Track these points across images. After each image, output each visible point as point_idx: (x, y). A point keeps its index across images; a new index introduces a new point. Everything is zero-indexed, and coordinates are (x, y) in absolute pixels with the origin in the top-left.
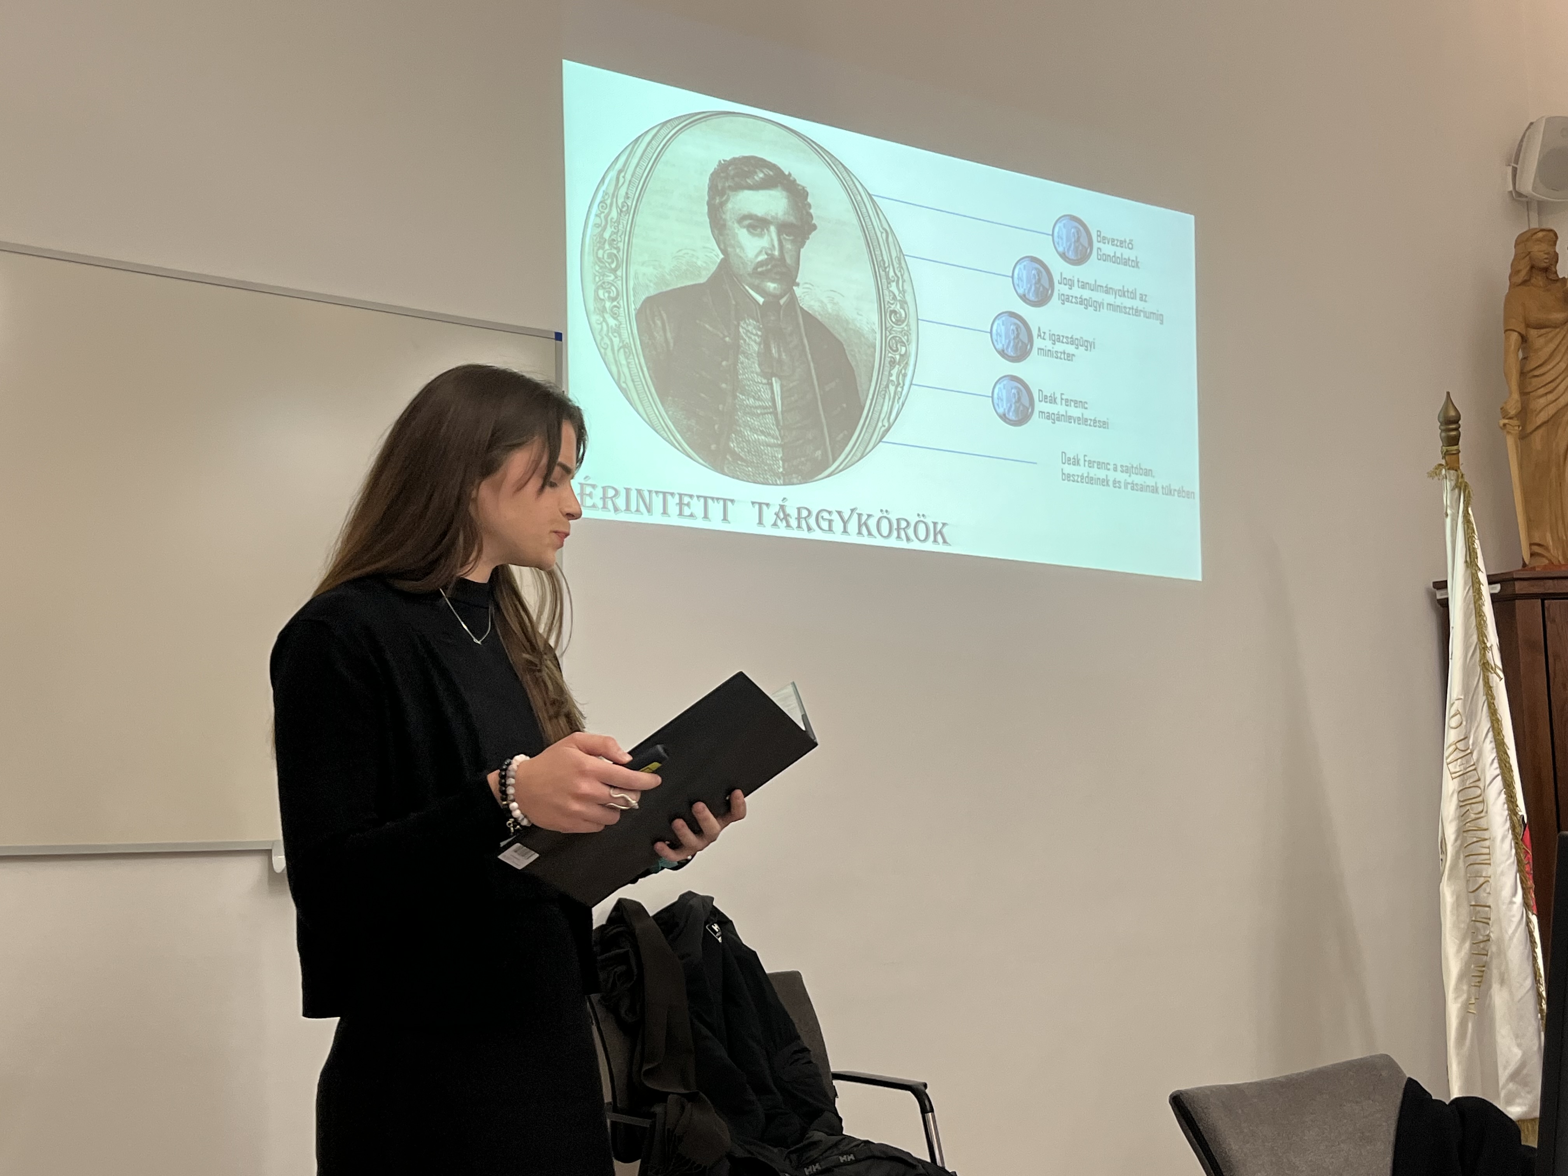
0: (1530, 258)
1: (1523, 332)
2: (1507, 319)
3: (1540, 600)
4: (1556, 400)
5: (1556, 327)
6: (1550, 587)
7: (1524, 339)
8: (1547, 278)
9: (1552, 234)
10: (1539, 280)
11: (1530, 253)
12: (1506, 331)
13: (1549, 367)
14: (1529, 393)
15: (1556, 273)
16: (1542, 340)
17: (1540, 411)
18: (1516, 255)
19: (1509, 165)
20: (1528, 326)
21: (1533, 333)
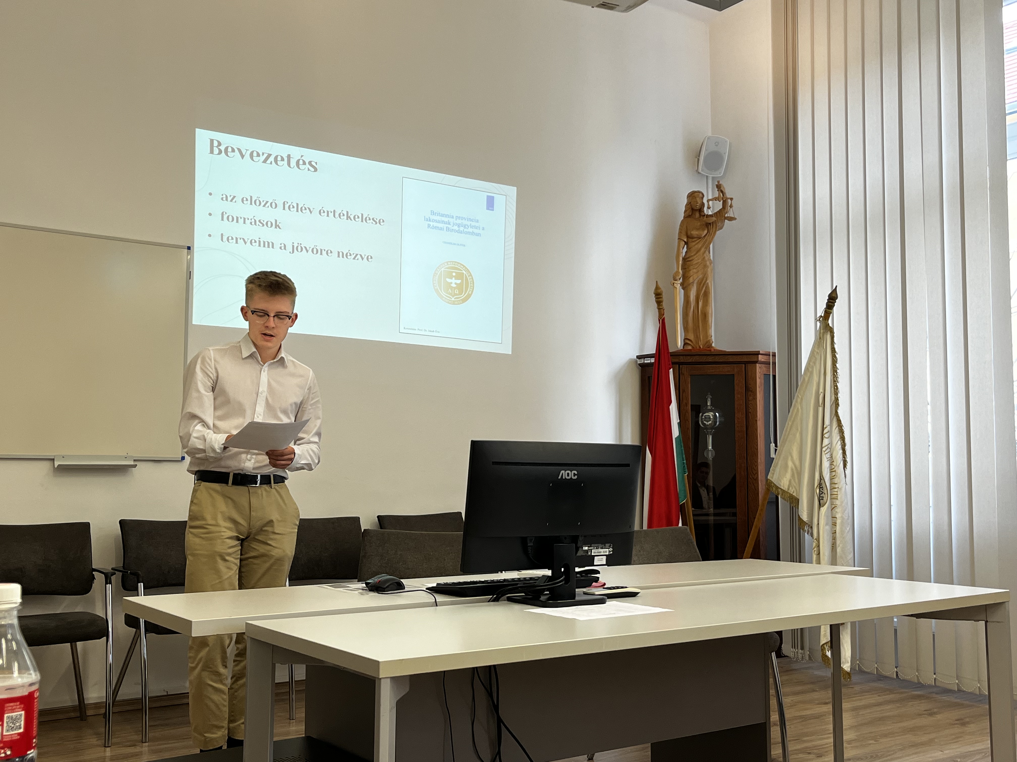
0: (691, 205)
1: (685, 240)
2: (680, 232)
3: (678, 365)
4: (697, 272)
5: (700, 238)
6: (682, 359)
7: (686, 243)
8: (700, 215)
9: (701, 195)
10: (697, 215)
11: (690, 202)
12: (678, 239)
13: (695, 256)
14: (685, 268)
15: (703, 212)
16: (694, 244)
17: (690, 277)
18: (687, 203)
19: (696, 158)
20: (688, 237)
21: (690, 240)
